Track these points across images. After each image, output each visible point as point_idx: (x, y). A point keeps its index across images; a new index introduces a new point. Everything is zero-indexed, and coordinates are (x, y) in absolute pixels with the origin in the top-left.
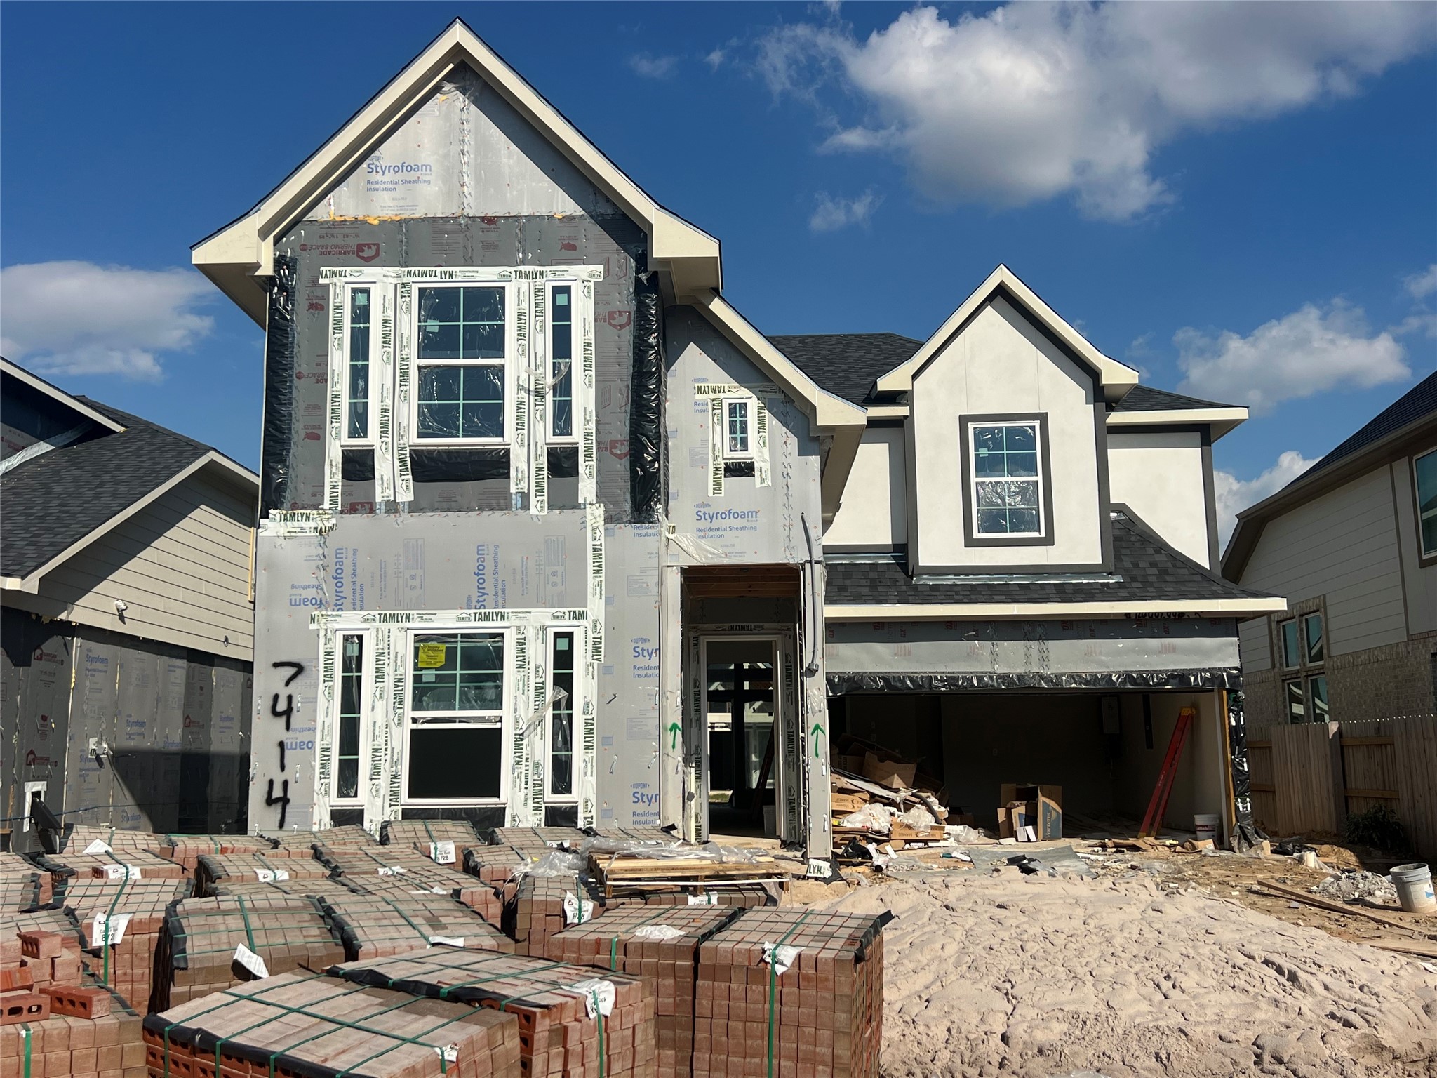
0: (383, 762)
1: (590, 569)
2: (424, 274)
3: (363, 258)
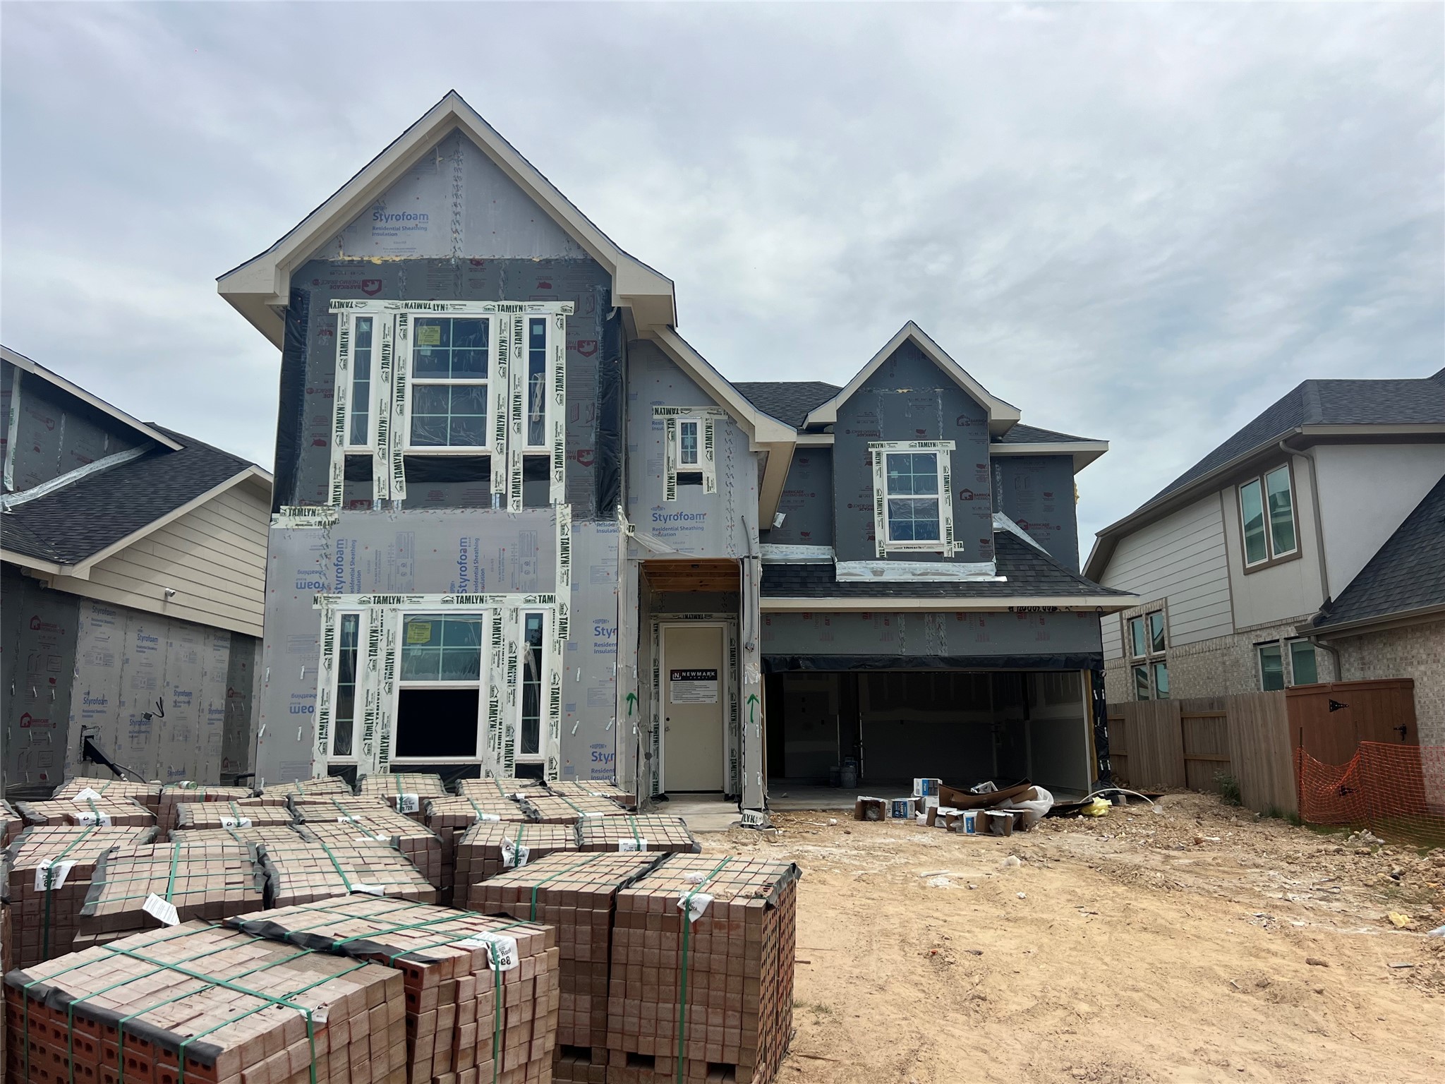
0: (374, 724)
1: (559, 559)
2: (420, 306)
3: (367, 292)
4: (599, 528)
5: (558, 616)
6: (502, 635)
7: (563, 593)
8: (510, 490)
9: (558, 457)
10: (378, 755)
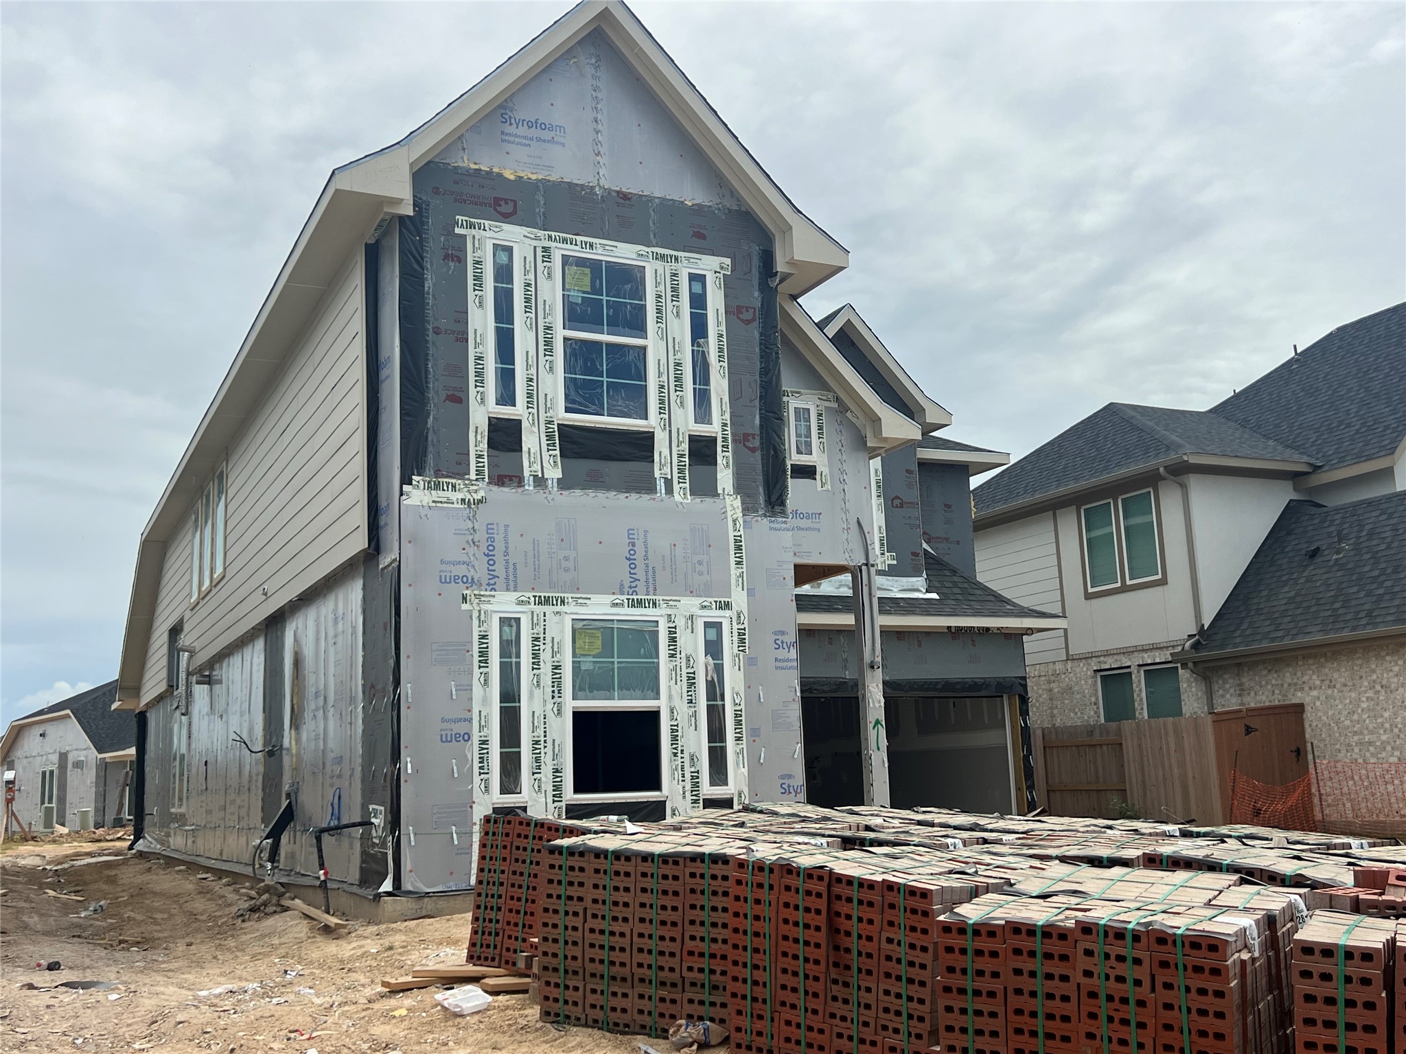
0: (543, 755)
1: (733, 560)
2: (565, 241)
3: (500, 213)
4: (773, 525)
5: (735, 626)
6: (678, 647)
7: (739, 599)
8: (676, 475)
9: (725, 439)
10: (550, 793)
